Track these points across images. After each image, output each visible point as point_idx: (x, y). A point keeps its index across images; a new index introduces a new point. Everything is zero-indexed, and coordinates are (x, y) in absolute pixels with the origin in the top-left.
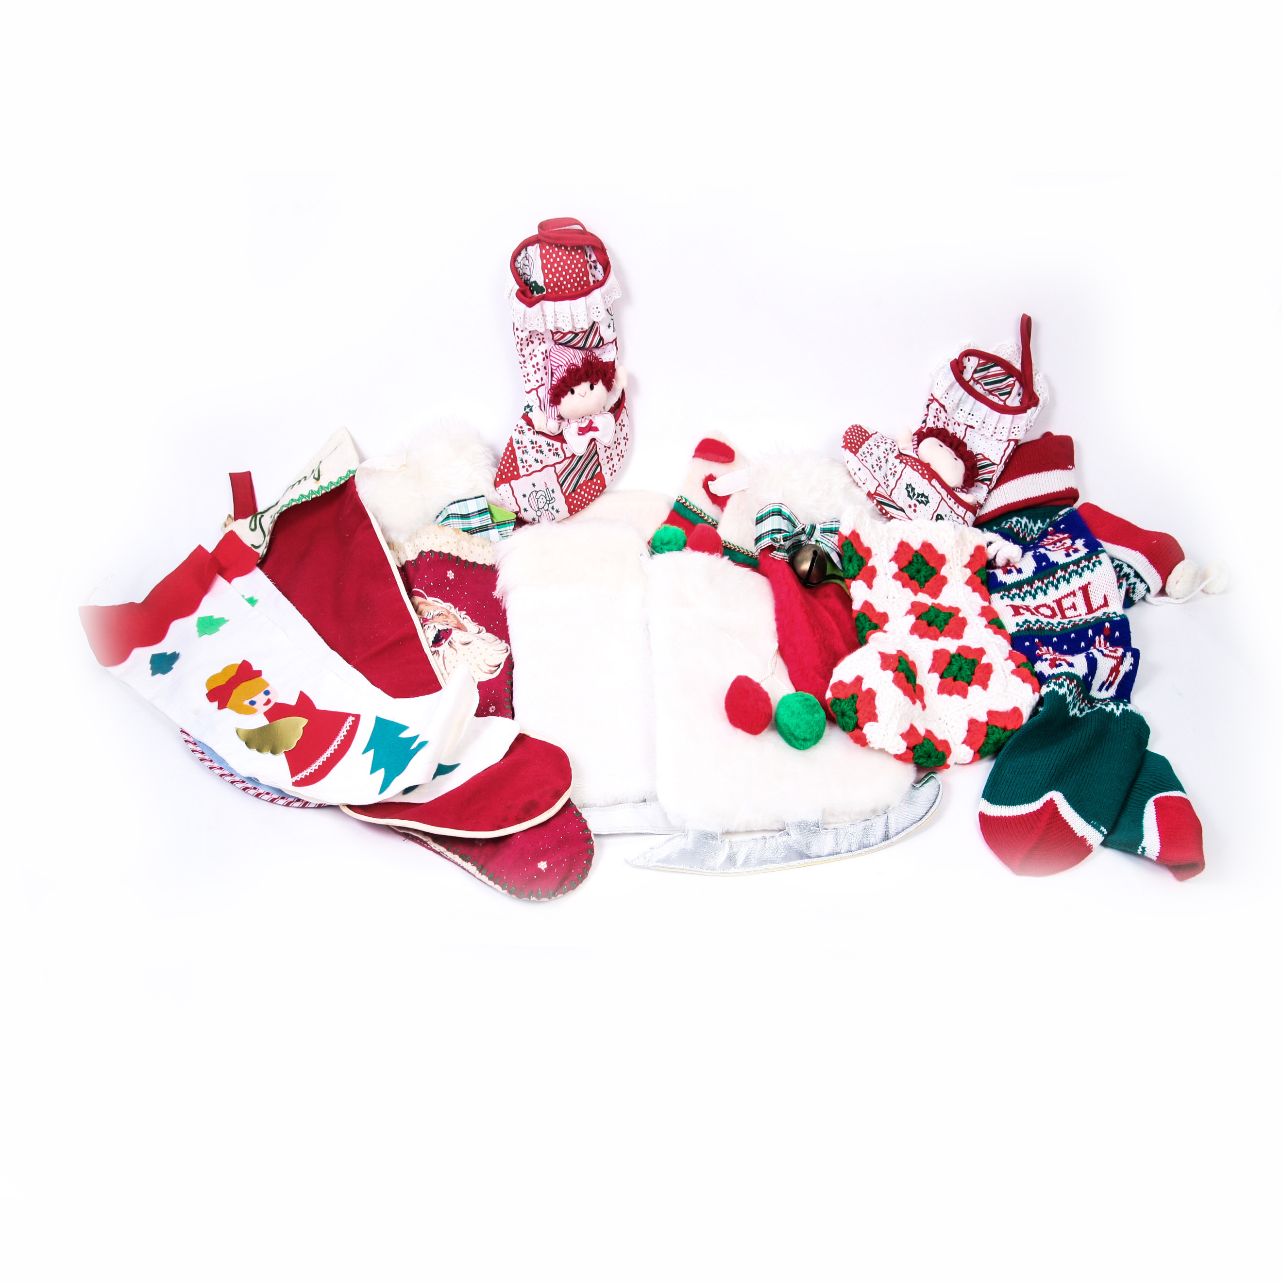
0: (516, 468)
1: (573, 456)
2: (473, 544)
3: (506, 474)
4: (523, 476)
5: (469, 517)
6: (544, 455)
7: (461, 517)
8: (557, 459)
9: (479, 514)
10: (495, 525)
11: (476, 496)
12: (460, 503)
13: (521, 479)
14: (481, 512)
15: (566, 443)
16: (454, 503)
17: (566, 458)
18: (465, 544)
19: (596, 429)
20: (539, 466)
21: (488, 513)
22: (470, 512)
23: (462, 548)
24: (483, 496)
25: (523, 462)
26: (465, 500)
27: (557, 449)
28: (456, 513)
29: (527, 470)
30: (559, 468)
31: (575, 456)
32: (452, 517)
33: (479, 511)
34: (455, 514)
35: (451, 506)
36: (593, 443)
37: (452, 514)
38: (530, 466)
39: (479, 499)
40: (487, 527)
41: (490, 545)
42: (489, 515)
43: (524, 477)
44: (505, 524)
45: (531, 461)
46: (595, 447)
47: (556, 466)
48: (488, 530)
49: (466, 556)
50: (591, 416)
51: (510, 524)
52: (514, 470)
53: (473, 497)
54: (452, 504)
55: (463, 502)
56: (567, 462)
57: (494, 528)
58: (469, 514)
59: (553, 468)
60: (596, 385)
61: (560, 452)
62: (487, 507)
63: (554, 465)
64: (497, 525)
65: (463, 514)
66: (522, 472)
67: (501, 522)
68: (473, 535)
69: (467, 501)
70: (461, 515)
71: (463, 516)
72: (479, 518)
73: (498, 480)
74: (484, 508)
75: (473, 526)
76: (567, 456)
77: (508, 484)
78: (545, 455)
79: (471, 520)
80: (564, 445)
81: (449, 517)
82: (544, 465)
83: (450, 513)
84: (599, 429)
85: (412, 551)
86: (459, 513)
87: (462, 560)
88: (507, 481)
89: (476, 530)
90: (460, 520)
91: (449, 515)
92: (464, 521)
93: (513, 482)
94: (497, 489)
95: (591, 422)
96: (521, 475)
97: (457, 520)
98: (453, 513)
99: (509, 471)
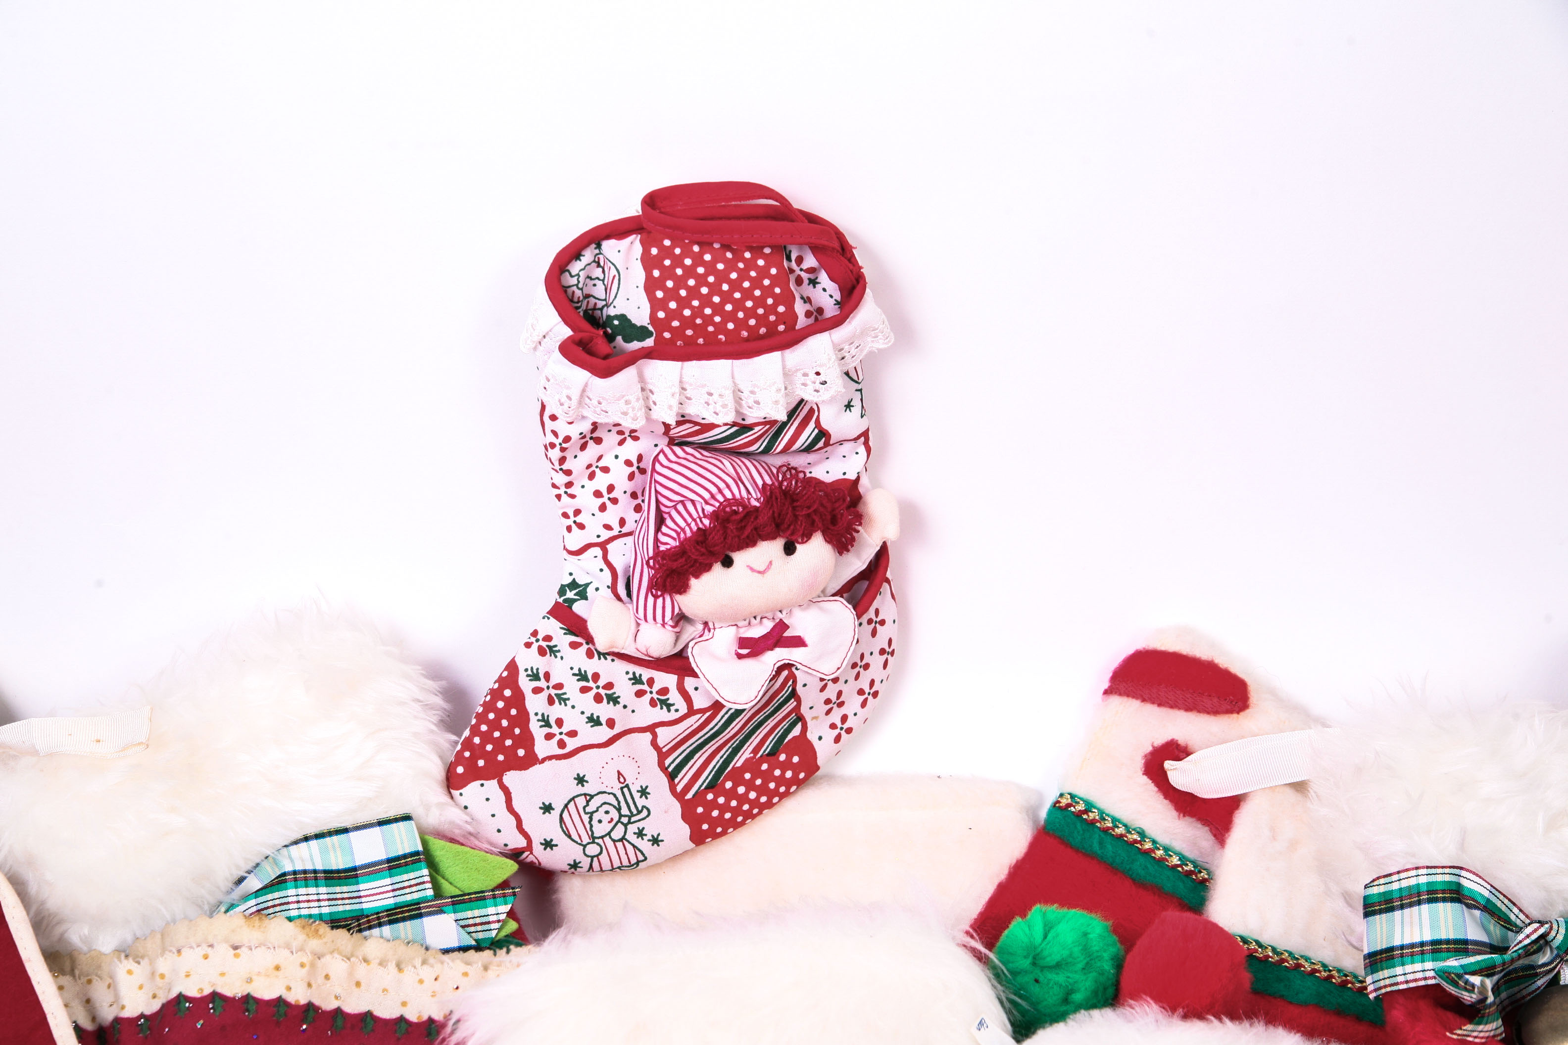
0: (527, 740)
1: (717, 706)
2: (366, 960)
3: (490, 758)
4: (544, 760)
5: (356, 876)
6: (619, 707)
7: (326, 878)
8: (660, 714)
9: (390, 868)
10: (446, 904)
11: (383, 816)
12: (328, 839)
13: (537, 767)
14: (395, 864)
15: (695, 675)
16: (306, 839)
17: (691, 712)
18: (336, 966)
19: (798, 642)
20: (603, 733)
21: (423, 864)
22: (358, 863)
23: (327, 977)
24: (407, 818)
25: (547, 724)
26: (345, 831)
27: (664, 691)
28: (309, 867)
29: (562, 744)
30: (665, 736)
31: (723, 706)
32: (295, 880)
33: (389, 861)
34: (305, 872)
35: (291, 848)
36: (785, 673)
37: (295, 872)
38: (573, 734)
39: (394, 826)
40: (419, 909)
41: (424, 962)
42: (425, 872)
43: (547, 763)
44: (484, 898)
45: (573, 720)
46: (790, 683)
47: (659, 730)
48: (420, 916)
49: (336, 997)
50: (781, 611)
51: (498, 900)
52: (515, 747)
53: (374, 818)
54: (296, 842)
55: (335, 838)
56: (693, 721)
57: (441, 912)
58: (355, 869)
59: (648, 736)
60: (803, 543)
61: (674, 696)
62: (420, 848)
63: (651, 729)
64: (454, 903)
65: (334, 867)
66: (543, 748)
67: (469, 894)
68: (367, 933)
69: (352, 835)
70: (325, 872)
71: (332, 876)
72: (388, 881)
73: (460, 770)
74: (407, 851)
75: (369, 905)
76: (696, 706)
77: (494, 783)
78: (625, 707)
79: (362, 887)
80: (689, 683)
81: (285, 881)
82: (617, 729)
83: (289, 868)
84: (807, 640)
85: (141, 987)
86: (319, 867)
87: (325, 1013)
88: (495, 772)
89: (378, 918)
90: (323, 890)
91: (284, 874)
92: (338, 889)
93: (511, 778)
94: (456, 793)
95: (782, 626)
96: (540, 757)
97: (312, 890)
98: (299, 867)
99: (499, 746)
